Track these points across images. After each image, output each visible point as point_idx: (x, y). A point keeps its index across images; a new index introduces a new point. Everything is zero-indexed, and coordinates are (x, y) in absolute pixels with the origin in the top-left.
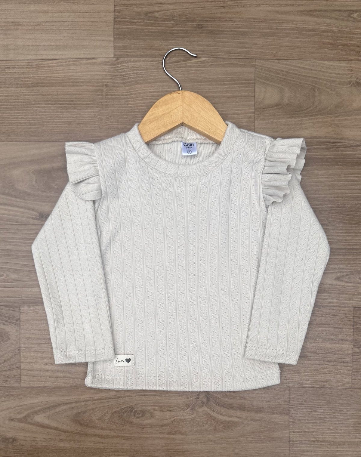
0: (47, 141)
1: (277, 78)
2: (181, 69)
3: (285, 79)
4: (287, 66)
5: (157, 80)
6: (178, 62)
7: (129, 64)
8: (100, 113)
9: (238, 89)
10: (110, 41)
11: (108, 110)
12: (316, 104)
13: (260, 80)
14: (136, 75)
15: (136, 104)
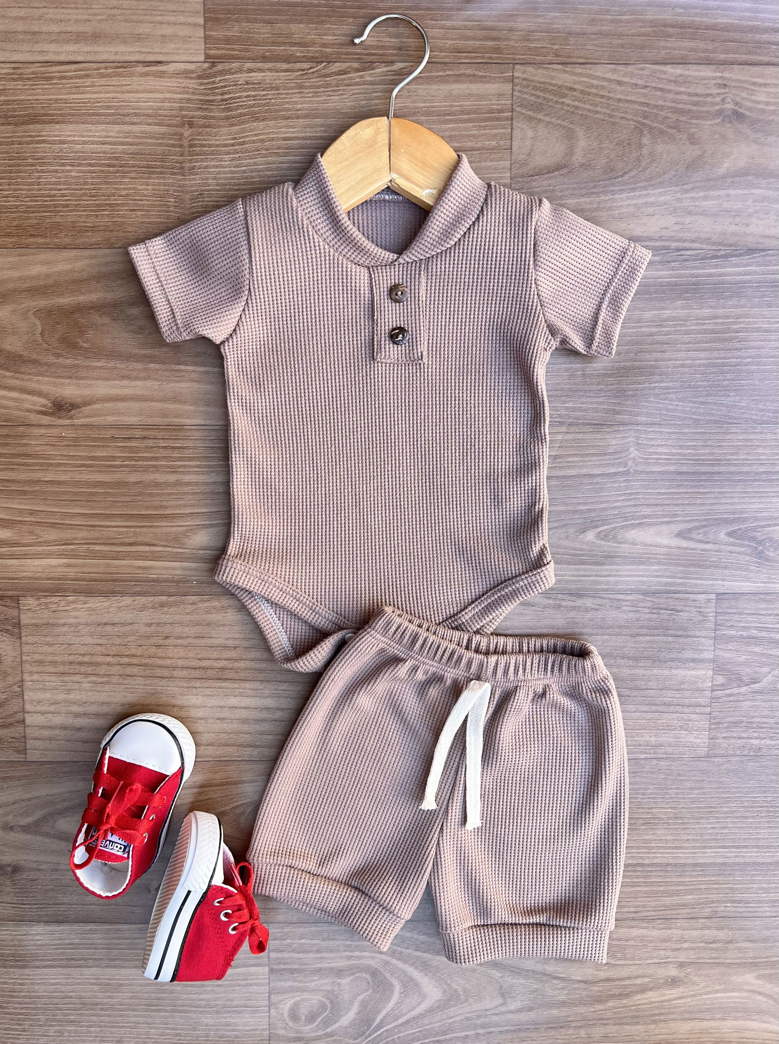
0: (65, 247)
1: (560, 106)
2: (352, 88)
3: (577, 107)
4: (584, 79)
5: (299, 112)
6: (345, 72)
7: (240, 75)
8: (179, 187)
9: (476, 132)
10: (196, 25)
11: (195, 179)
12: (644, 164)
13: (524, 111)
14: (254, 100)
15: (255, 164)
